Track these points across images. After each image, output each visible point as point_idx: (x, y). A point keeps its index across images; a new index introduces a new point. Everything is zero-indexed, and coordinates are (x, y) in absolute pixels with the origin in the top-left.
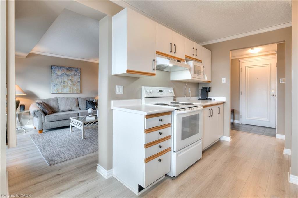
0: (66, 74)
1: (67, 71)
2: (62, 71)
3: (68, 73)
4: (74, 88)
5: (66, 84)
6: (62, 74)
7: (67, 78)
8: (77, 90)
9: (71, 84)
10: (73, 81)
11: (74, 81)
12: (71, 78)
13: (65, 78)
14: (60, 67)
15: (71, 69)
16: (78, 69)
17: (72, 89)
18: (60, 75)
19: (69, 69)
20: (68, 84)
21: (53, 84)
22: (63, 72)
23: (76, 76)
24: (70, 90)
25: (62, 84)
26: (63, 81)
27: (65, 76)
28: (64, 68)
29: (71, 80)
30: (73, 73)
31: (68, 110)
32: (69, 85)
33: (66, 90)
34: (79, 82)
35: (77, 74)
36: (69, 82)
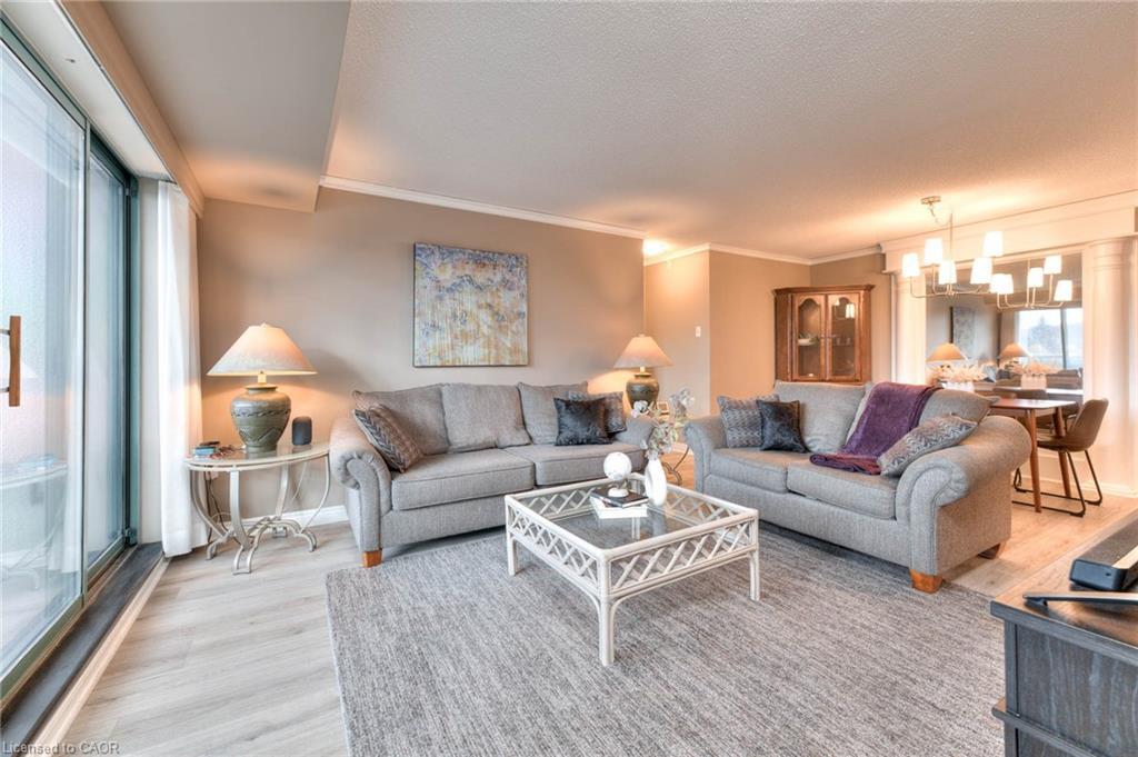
0: (471, 281)
1: (474, 266)
2: (454, 267)
3: (480, 278)
4: (504, 344)
5: (471, 326)
6: (457, 281)
7: (474, 298)
8: (515, 351)
9: (489, 327)
10: (497, 314)
11: (501, 313)
12: (489, 301)
13: (469, 300)
14: (448, 251)
15: (489, 259)
16: (517, 258)
17: (496, 347)
18: (449, 285)
19: (482, 259)
20: (479, 326)
21: (423, 326)
22: (459, 273)
23: (510, 289)
24: (487, 351)
25: (458, 328)
26: (458, 313)
27: (468, 287)
28: (464, 254)
29: (490, 306)
30: (498, 278)
31: (484, 443)
32: (485, 329)
33: (471, 353)
34: (520, 314)
35: (516, 279)
36: (485, 317)
